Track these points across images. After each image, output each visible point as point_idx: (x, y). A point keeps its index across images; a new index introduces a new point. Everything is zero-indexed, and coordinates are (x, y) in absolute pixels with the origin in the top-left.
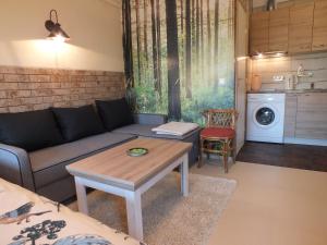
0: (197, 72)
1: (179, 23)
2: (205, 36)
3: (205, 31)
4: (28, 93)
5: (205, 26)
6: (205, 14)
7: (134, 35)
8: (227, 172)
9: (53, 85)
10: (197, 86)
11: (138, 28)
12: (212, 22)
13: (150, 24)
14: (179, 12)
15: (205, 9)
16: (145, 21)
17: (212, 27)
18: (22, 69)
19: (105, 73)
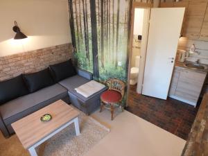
0: (107, 53)
1: (97, 19)
2: (111, 31)
3: (111, 28)
4: (9, 69)
5: (111, 25)
6: (111, 16)
7: (75, 21)
8: (112, 119)
9: (23, 62)
10: (107, 62)
11: (77, 17)
12: (115, 22)
13: (82, 16)
14: (97, 11)
15: (111, 12)
16: (80, 13)
17: (115, 26)
18: (3, 58)
19: (57, 47)
